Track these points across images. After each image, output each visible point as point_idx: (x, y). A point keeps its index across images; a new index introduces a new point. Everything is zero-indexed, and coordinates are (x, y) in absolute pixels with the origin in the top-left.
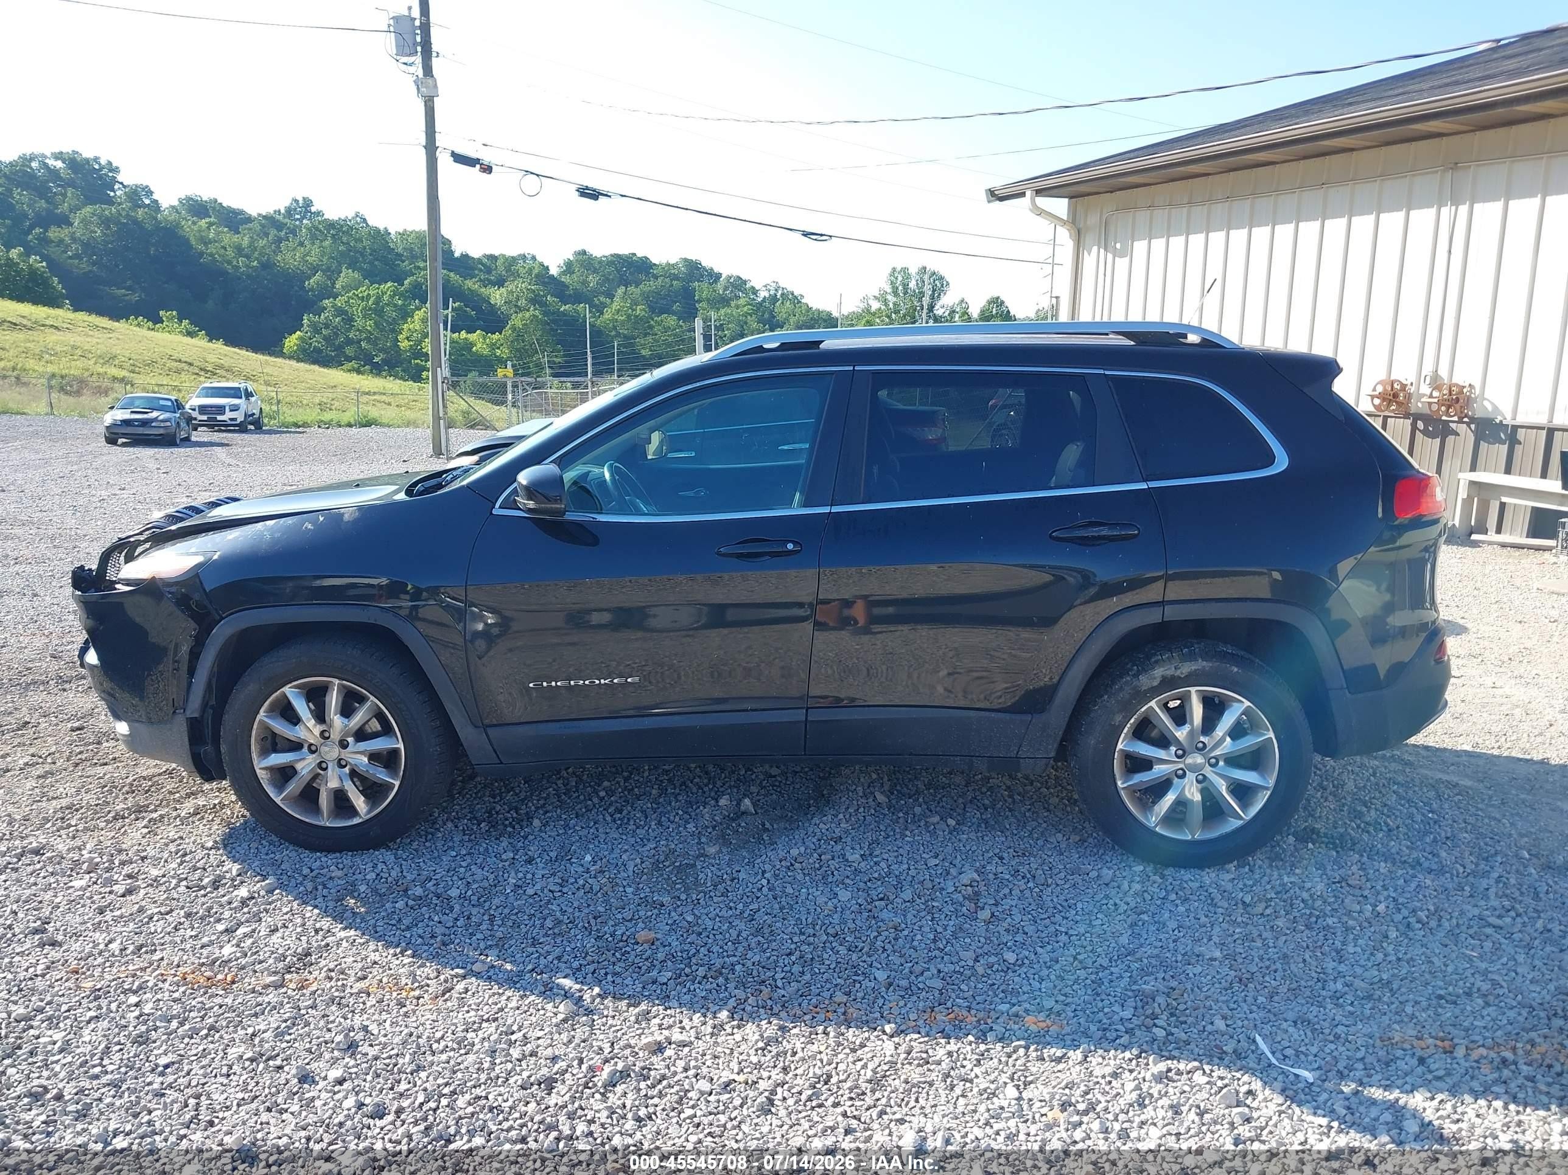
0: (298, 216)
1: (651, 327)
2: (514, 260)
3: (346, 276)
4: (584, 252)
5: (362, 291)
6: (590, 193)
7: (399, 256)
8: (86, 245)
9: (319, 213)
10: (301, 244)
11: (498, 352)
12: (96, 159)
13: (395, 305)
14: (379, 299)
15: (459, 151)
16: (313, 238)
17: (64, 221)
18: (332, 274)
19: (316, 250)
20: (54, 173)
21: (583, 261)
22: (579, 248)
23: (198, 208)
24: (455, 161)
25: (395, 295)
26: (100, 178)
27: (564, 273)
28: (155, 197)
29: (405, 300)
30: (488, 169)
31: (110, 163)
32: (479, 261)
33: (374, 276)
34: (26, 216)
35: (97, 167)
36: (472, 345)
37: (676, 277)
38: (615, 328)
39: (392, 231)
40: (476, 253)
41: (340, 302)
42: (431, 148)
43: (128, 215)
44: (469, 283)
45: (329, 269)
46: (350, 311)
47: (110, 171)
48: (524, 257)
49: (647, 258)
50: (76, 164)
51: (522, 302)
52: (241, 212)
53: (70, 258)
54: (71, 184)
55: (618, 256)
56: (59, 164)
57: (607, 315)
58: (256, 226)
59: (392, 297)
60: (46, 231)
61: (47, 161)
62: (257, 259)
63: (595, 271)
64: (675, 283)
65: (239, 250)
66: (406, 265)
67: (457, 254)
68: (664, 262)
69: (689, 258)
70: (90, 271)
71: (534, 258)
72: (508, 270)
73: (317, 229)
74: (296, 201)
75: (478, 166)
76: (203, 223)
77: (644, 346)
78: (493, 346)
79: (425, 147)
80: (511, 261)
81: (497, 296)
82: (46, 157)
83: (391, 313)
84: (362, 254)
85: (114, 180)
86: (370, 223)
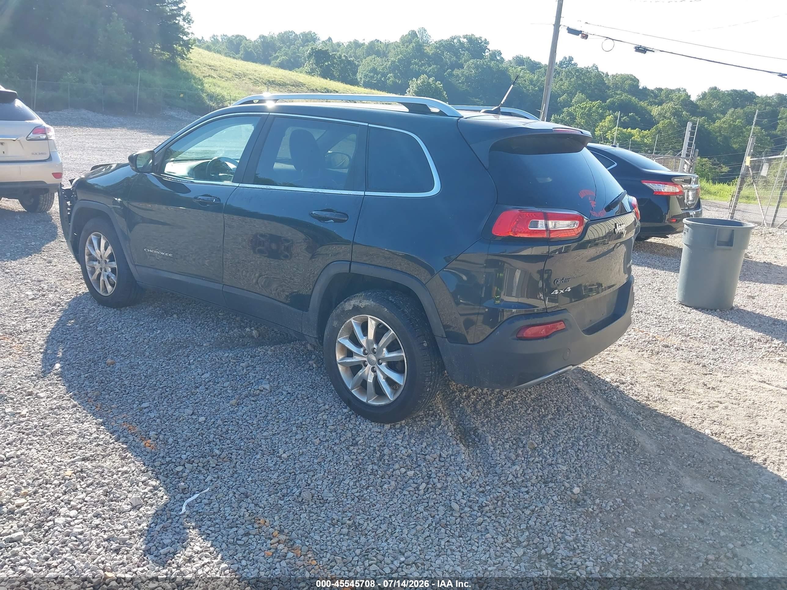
0: (565, 66)
1: (742, 132)
2: (672, 91)
3: (579, 96)
4: (716, 88)
5: (583, 105)
6: (642, 50)
7: (608, 88)
8: (467, 78)
9: (575, 64)
10: (561, 80)
11: (646, 141)
12: (480, 38)
13: (598, 113)
14: (590, 109)
15: (572, 27)
16: (567, 76)
17: (461, 66)
18: (572, 95)
19: (567, 84)
20: (462, 44)
21: (714, 93)
22: (713, 86)
23: (520, 61)
24: (568, 32)
25: (599, 107)
26: (480, 47)
27: (700, 100)
28: (502, 56)
29: (604, 110)
30: (585, 37)
31: (486, 40)
32: (652, 91)
33: (592, 98)
34: (447, 64)
35: (480, 41)
36: (633, 135)
37: (769, 104)
38: (720, 131)
39: (610, 74)
40: (651, 87)
41: (571, 109)
42: (557, 25)
43: (487, 64)
44: (642, 103)
45: (571, 93)
46: (575, 114)
47: (485, 43)
48: (679, 90)
49: (753, 93)
50: (472, 40)
51: (668, 115)
52: (539, 63)
53: (459, 83)
54: (468, 49)
55: (735, 91)
56: (465, 40)
57: (717, 124)
58: (542, 70)
59: (597, 108)
60: (453, 71)
61: (461, 39)
62: (538, 86)
63: (719, 99)
64: (767, 108)
65: (531, 81)
66: (610, 92)
67: (640, 88)
68: (764, 95)
69: (781, 93)
70: (466, 90)
71: (685, 90)
72: (667, 97)
73: (570, 72)
74: (566, 58)
75: (580, 35)
76: (519, 69)
77: (735, 143)
78: (644, 137)
79: (554, 25)
80: (670, 92)
81: (655, 111)
82: (460, 37)
83: (595, 116)
84: (589, 86)
85: (486, 47)
86: (599, 70)
